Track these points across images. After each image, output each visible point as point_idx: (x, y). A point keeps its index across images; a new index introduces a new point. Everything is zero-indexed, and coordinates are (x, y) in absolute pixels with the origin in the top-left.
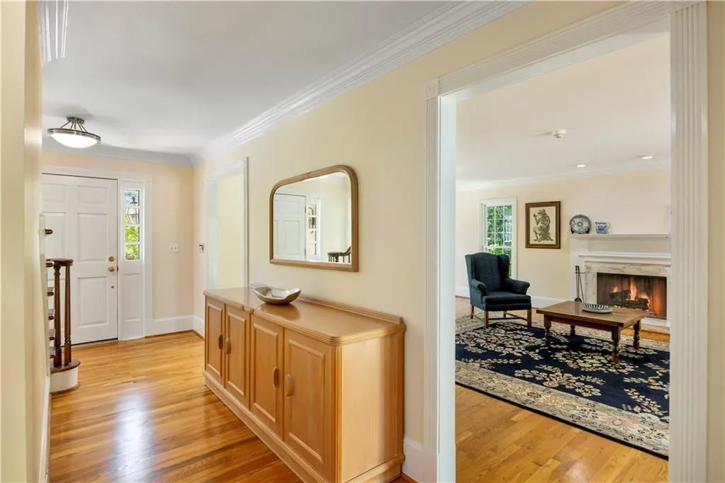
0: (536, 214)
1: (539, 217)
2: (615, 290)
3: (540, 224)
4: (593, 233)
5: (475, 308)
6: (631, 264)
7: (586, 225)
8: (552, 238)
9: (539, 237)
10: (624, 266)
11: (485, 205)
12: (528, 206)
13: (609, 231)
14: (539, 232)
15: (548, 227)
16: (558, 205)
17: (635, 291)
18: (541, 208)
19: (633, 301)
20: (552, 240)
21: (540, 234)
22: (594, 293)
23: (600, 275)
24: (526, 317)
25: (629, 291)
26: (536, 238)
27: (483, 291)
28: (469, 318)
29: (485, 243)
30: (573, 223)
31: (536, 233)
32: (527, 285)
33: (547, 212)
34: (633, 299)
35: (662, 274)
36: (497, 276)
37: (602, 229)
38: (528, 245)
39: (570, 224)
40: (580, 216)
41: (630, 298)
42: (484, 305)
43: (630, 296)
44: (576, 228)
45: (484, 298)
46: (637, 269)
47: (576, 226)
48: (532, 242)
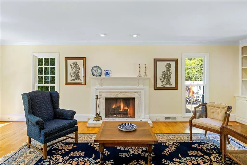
0: (72, 64)
1: (73, 66)
2: (114, 107)
3: (74, 70)
4: (103, 75)
5: (32, 139)
6: (121, 92)
7: (99, 71)
8: (81, 79)
9: (73, 78)
10: (117, 93)
11: (36, 56)
12: (66, 59)
13: (110, 75)
14: (73, 75)
15: (79, 72)
16: (84, 59)
17: (123, 106)
18: (75, 61)
19: (122, 111)
20: (81, 80)
21: (74, 77)
22: (103, 109)
23: (106, 99)
24: (74, 137)
25: (120, 107)
26: (71, 79)
27: (41, 125)
28: (27, 147)
29: (36, 83)
30: (93, 70)
31: (72, 76)
32: (74, 113)
33: (78, 63)
34: (122, 110)
35: (133, 97)
36: (50, 109)
37: (108, 74)
38: (67, 83)
39: (92, 71)
40: (96, 67)
41: (120, 110)
42: (43, 138)
43: (120, 109)
44: (95, 73)
45: (43, 132)
46: (123, 94)
47: (94, 72)
48: (69, 81)
